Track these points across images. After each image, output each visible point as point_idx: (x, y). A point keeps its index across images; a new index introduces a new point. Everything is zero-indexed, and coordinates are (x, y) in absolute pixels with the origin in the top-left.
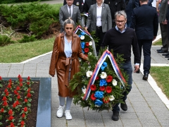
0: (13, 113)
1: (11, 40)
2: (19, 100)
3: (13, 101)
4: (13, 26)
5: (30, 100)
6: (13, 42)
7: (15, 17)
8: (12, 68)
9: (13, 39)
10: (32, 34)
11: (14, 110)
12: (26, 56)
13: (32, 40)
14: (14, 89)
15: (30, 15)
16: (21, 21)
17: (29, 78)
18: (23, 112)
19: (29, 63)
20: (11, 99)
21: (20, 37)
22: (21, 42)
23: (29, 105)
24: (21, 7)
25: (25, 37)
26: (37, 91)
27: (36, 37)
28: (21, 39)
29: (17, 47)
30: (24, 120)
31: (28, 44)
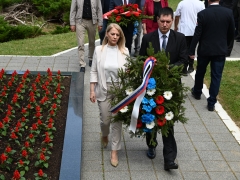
0: (41, 110)
1: (43, 31)
2: (48, 95)
3: (41, 97)
4: (45, 16)
5: (60, 96)
6: (44, 34)
7: (47, 6)
8: (42, 62)
9: (45, 30)
10: (66, 25)
11: (42, 106)
12: (59, 49)
13: (65, 32)
14: (42, 84)
15: (63, 4)
16: (53, 10)
17: (59, 73)
18: (51, 109)
19: (60, 56)
20: (39, 95)
21: (53, 27)
22: (53, 34)
23: (59, 101)
25: (58, 28)
26: (68, 87)
28: (53, 30)
29: (49, 39)
30: (52, 117)
31: (61, 35)
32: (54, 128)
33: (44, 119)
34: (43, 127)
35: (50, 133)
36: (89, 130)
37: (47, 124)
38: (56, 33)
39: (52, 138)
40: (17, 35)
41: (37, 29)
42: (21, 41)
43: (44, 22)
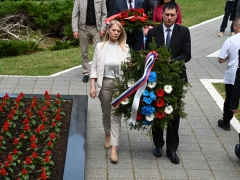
0: (36, 140)
1: (40, 47)
2: (45, 123)
3: (37, 125)
4: (43, 29)
5: (59, 124)
6: (41, 50)
7: (46, 17)
8: (38, 83)
9: (42, 45)
10: (67, 40)
11: (38, 135)
12: (58, 68)
13: (66, 48)
14: (39, 109)
15: (64, 15)
16: (52, 23)
17: (58, 96)
18: (49, 139)
19: (60, 76)
20: (34, 122)
21: (52, 43)
22: (52, 50)
23: (58, 130)
24: (54, 5)
25: (58, 43)
26: (69, 113)
27: (72, 44)
28: (52, 46)
29: (47, 56)
30: (49, 149)
31: (61, 52)
32: (52, 163)
33: (40, 151)
34: (39, 160)
35: (47, 168)
36: (93, 165)
37: (44, 157)
38: (56, 49)
39: (49, 174)
40: (10, 51)
41: (33, 44)
42: (14, 58)
43: (42, 36)
